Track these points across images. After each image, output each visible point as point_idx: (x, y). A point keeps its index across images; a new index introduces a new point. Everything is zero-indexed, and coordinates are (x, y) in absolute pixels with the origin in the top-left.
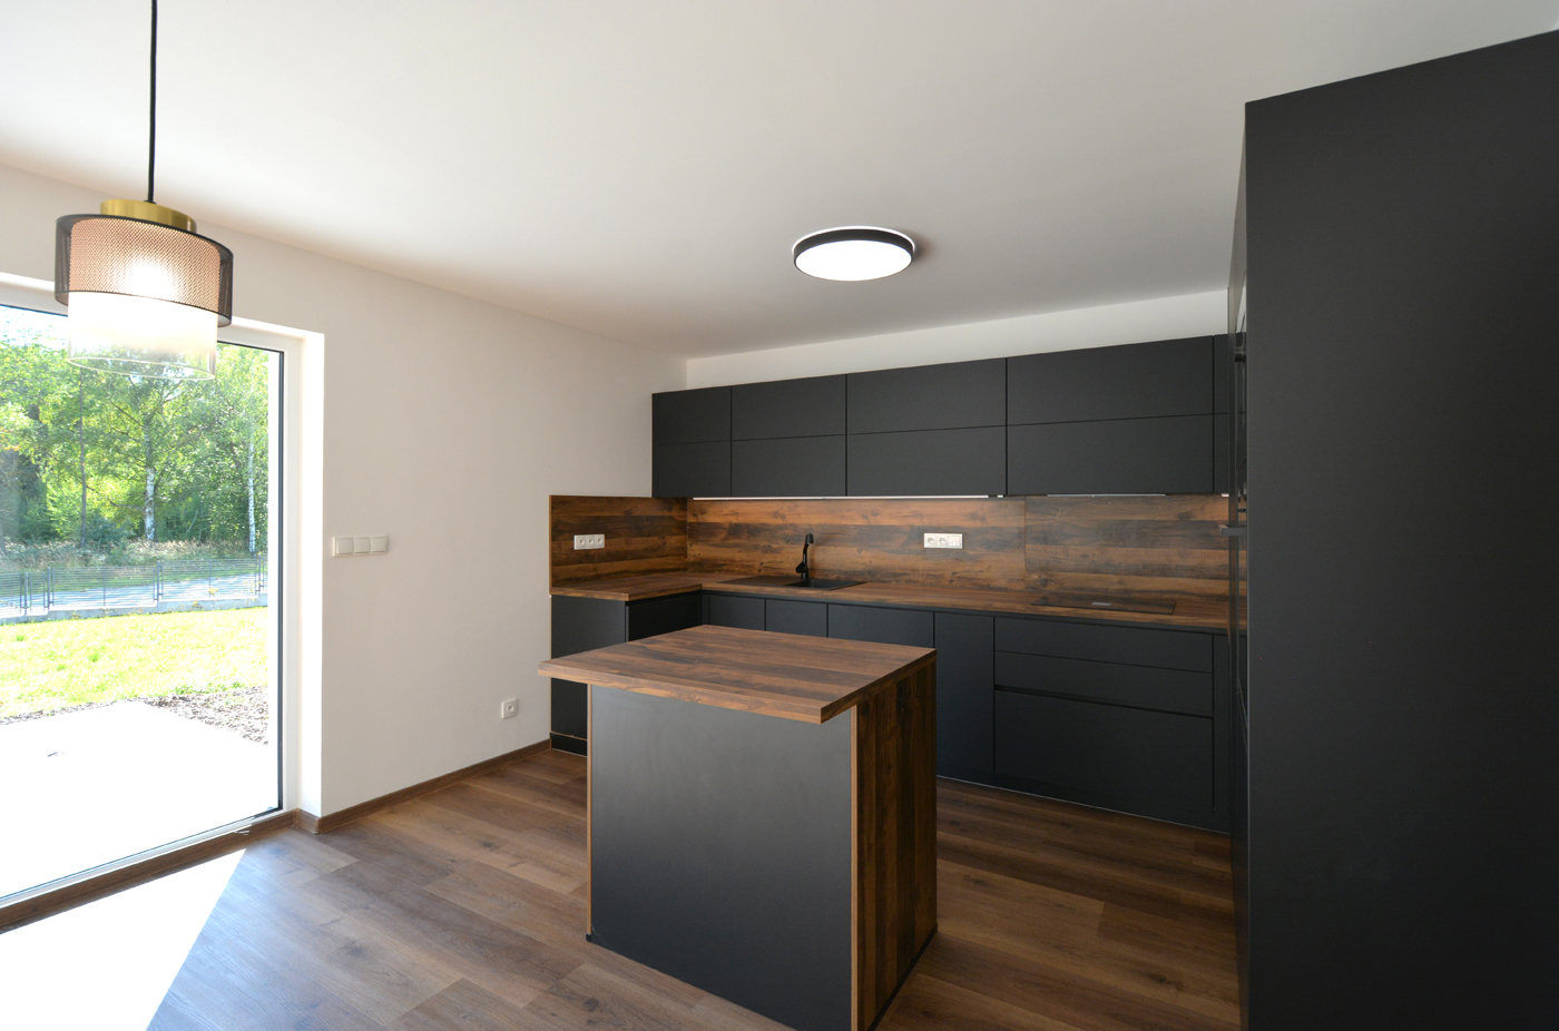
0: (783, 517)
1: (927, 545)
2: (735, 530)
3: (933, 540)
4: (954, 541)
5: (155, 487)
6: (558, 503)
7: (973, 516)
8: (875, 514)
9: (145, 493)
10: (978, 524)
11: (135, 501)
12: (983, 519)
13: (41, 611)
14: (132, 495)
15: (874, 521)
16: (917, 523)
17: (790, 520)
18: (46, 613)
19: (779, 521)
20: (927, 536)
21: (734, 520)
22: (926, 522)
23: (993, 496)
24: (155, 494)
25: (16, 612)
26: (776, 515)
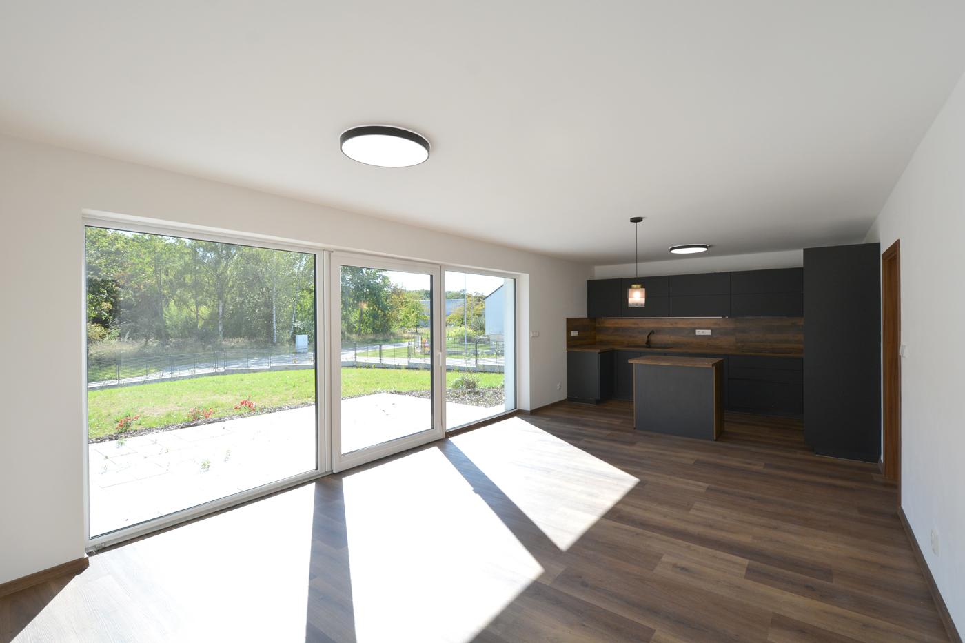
0: (638, 324)
1: (697, 334)
2: (617, 330)
3: (699, 332)
4: (708, 332)
5: (223, 310)
6: (569, 320)
7: (715, 324)
8: (676, 323)
9: (218, 313)
10: (717, 327)
11: (213, 318)
12: (719, 325)
13: (221, 370)
14: (211, 314)
15: (675, 326)
16: (693, 326)
17: (640, 325)
18: (223, 371)
19: (636, 326)
20: (697, 331)
21: (616, 326)
22: (697, 326)
23: (724, 317)
24: (223, 314)
25: (211, 370)
26: (634, 324)
